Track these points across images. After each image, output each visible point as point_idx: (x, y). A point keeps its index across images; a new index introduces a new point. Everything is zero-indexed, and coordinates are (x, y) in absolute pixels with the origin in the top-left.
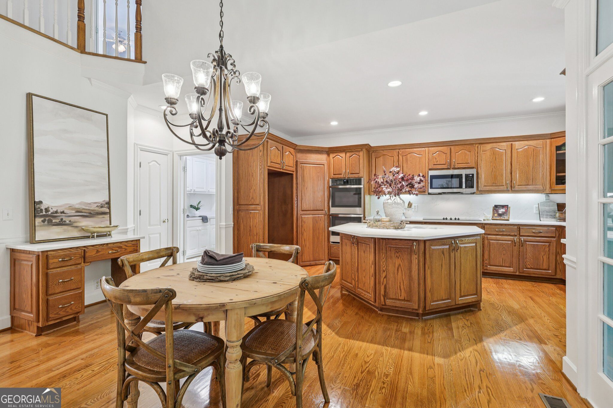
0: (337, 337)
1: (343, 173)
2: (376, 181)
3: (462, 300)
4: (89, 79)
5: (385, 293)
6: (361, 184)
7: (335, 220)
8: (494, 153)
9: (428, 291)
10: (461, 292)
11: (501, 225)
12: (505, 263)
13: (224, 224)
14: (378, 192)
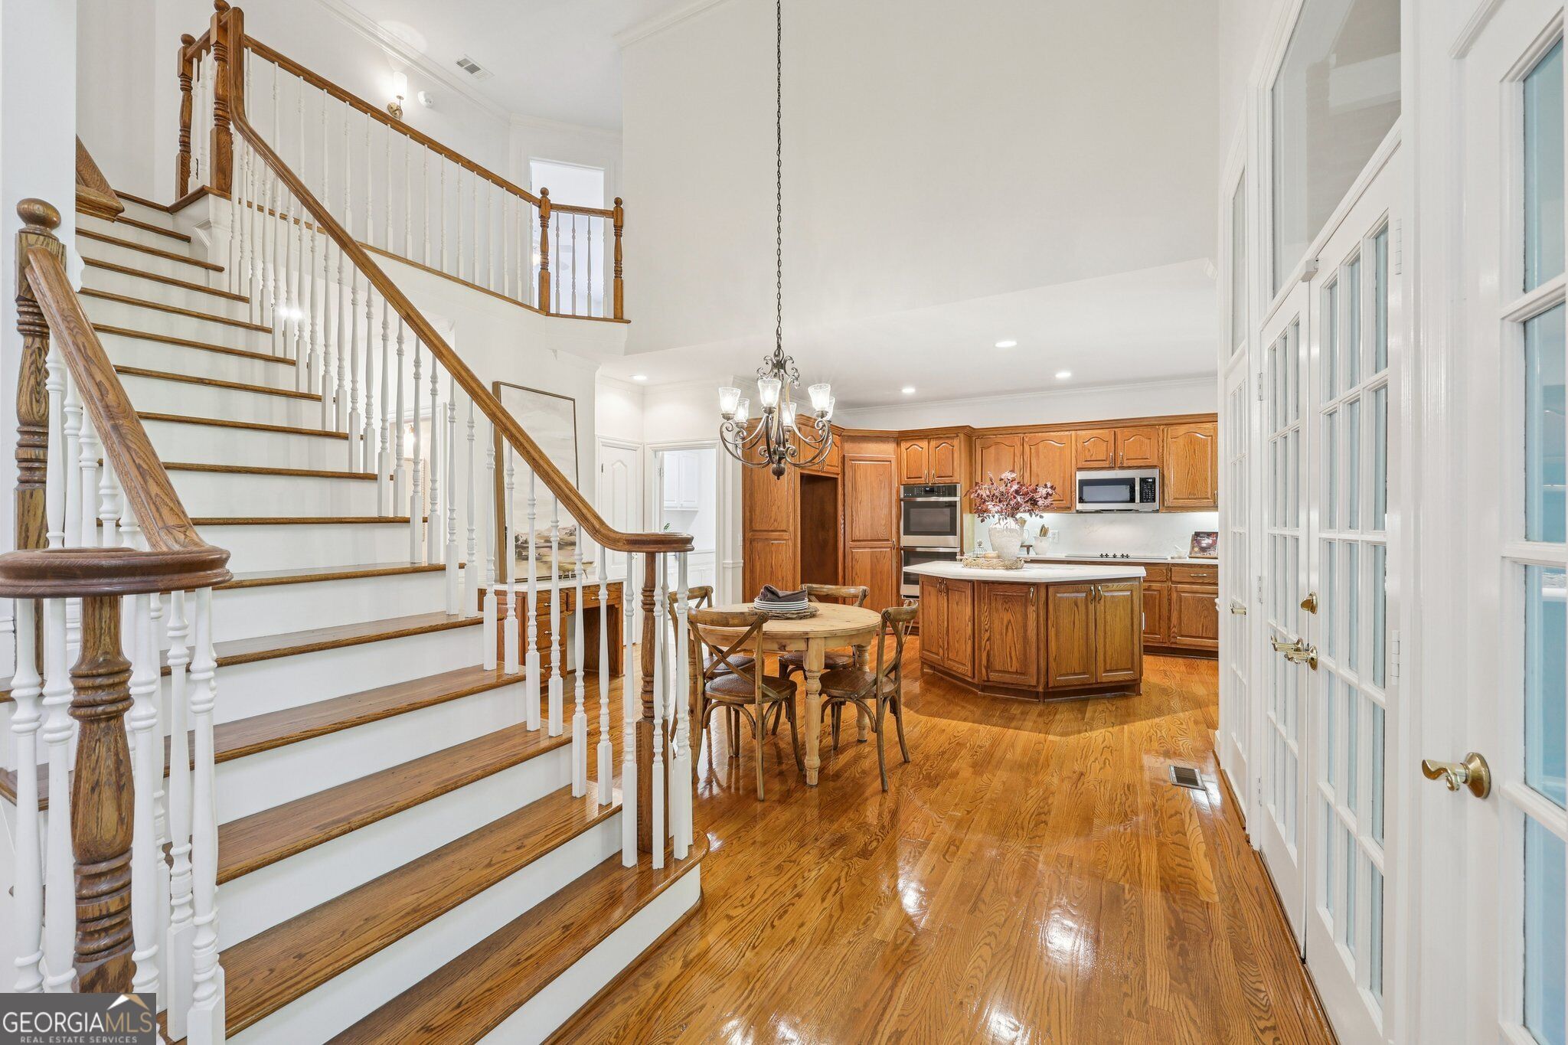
0: (916, 715)
1: (924, 476)
2: (979, 494)
3: (1106, 677)
4: (555, 351)
5: (987, 664)
6: (955, 496)
7: (911, 555)
8: (1192, 442)
9: (1051, 659)
10: (1105, 665)
11: (1201, 566)
12: (1206, 631)
13: (731, 562)
14: (981, 511)
